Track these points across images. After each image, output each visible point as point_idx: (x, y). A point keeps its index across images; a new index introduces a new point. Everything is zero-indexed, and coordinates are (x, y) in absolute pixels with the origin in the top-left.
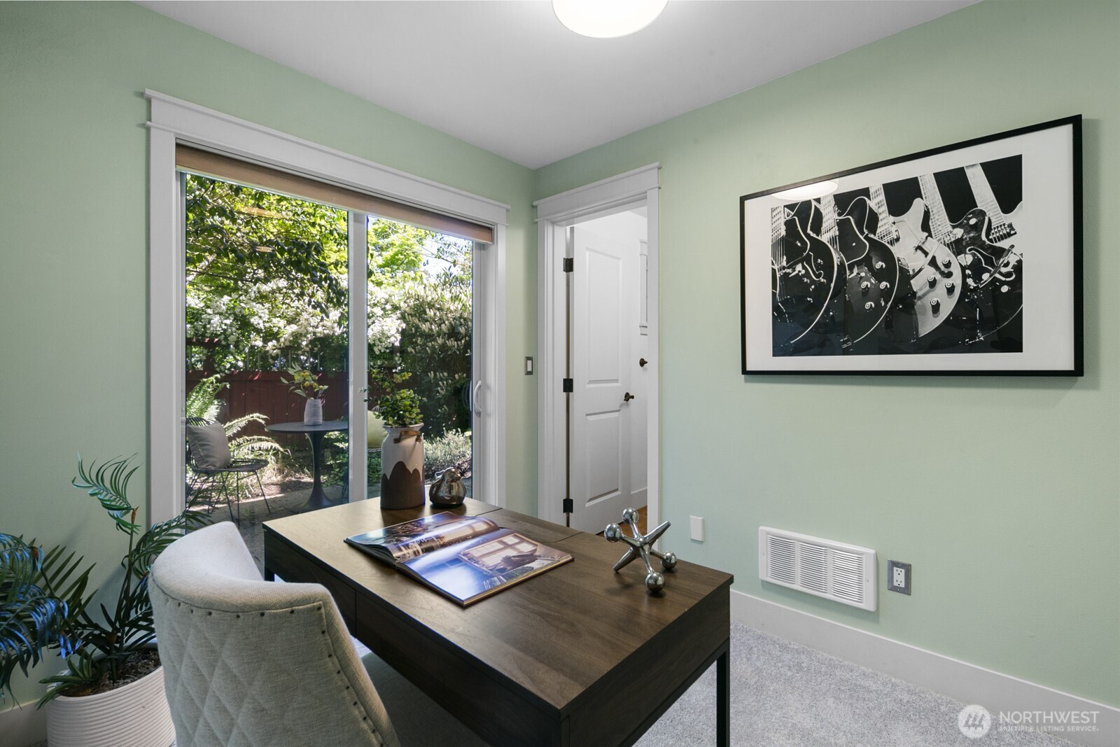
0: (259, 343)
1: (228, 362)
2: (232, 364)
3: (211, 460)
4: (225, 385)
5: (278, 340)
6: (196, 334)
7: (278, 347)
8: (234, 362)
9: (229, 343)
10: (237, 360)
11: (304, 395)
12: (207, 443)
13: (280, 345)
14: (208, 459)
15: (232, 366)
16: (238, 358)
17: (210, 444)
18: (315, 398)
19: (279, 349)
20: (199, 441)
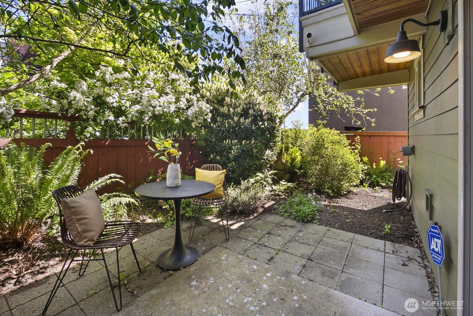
0: (112, 118)
1: (88, 132)
2: (91, 134)
3: (89, 235)
4: (89, 152)
5: (126, 117)
6: (62, 110)
7: (126, 121)
8: (93, 132)
9: (89, 117)
10: (95, 131)
11: (167, 161)
12: (85, 216)
13: (128, 120)
14: (86, 234)
15: (91, 135)
16: (97, 129)
17: (87, 216)
18: (175, 163)
19: (127, 123)
20: (76, 216)
